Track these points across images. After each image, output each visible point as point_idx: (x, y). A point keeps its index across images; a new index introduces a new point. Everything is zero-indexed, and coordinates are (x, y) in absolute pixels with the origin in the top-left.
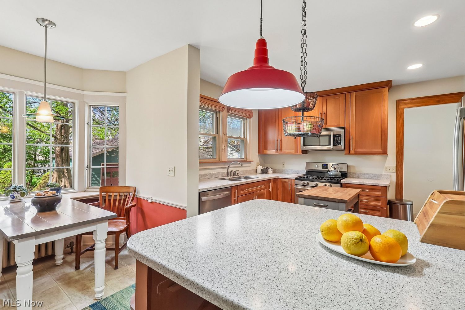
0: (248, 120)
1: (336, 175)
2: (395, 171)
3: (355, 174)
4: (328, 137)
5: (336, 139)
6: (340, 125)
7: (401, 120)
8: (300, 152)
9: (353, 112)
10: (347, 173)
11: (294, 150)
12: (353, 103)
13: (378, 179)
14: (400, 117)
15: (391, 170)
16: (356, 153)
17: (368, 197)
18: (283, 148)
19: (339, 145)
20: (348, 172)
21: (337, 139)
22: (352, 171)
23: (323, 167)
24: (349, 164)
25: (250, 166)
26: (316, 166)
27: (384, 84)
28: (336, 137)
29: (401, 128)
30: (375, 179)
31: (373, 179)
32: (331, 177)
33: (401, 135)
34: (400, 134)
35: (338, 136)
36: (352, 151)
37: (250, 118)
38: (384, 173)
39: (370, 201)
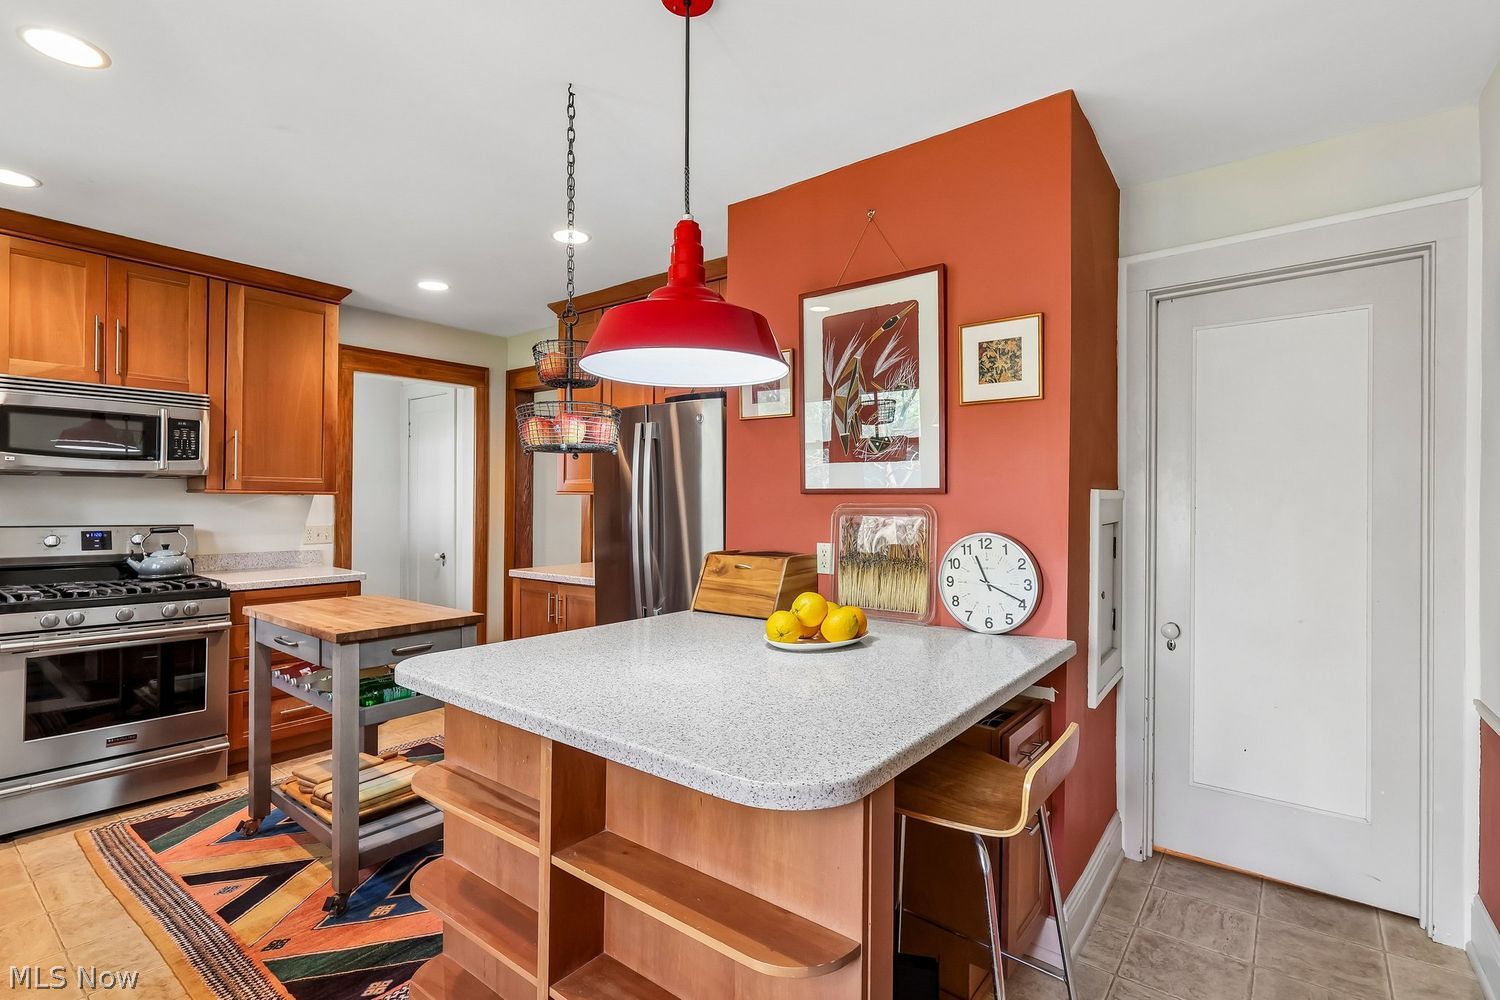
2: (331, 538)
5: (177, 434)
6: (186, 387)
7: (347, 402)
9: (235, 349)
12: (238, 320)
13: (291, 567)
14: (346, 391)
15: (322, 538)
16: (250, 487)
19: (188, 458)
21: (181, 436)
23: (88, 544)
26: (49, 541)
27: (331, 293)
28: (179, 428)
29: (347, 423)
30: (281, 568)
31: (274, 568)
33: (347, 440)
34: (343, 439)
35: (184, 427)
36: (236, 482)
38: (302, 548)
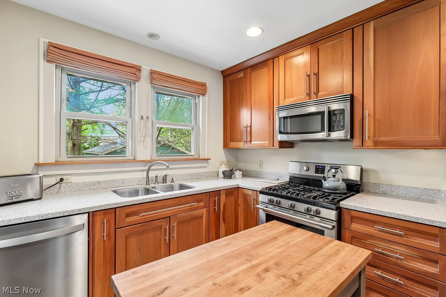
0: (201, 97)
1: (335, 189)
3: (378, 185)
4: (319, 117)
5: (333, 118)
6: (342, 91)
8: (277, 144)
9: (368, 61)
10: (360, 185)
11: (267, 142)
12: (370, 44)
16: (378, 145)
17: (403, 248)
18: (253, 140)
19: (339, 130)
20: (364, 180)
21: (336, 119)
22: (371, 179)
23: (317, 172)
24: (364, 167)
25: (205, 167)
26: (305, 168)
28: (335, 115)
32: (326, 191)
35: (338, 113)
36: (369, 142)
37: (204, 95)
39: (408, 257)
